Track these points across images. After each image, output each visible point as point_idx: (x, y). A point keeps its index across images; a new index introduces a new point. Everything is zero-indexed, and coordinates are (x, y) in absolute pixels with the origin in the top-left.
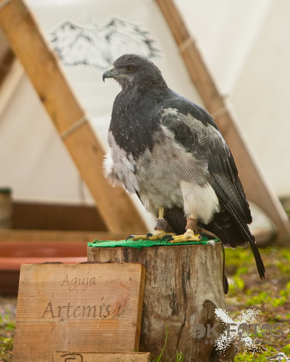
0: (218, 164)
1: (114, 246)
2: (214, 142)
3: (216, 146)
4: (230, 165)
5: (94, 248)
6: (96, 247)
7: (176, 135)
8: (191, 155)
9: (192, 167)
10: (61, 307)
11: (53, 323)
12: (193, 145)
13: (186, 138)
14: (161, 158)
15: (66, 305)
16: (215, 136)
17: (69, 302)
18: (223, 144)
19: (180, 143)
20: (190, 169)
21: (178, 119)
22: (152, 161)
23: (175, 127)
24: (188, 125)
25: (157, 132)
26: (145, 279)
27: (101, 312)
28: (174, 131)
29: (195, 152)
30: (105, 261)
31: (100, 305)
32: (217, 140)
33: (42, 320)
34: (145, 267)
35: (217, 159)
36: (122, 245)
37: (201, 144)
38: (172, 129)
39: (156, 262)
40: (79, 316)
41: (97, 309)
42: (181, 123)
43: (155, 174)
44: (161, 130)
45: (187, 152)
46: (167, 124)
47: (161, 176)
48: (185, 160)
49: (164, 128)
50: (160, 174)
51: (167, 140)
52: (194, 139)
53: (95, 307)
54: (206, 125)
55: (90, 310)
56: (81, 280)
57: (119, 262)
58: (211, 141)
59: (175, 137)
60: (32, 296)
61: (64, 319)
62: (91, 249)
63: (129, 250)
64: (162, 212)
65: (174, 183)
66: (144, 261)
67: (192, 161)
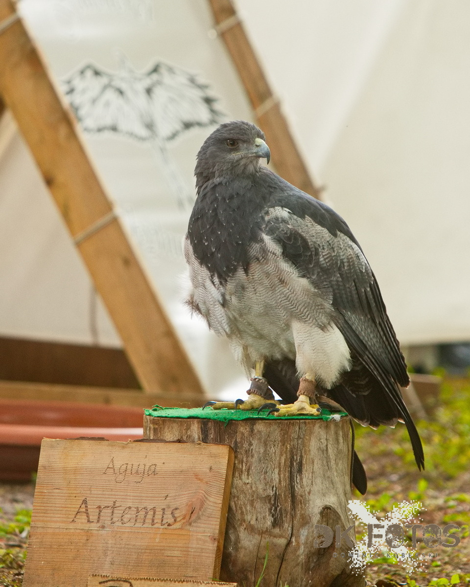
0: (351, 296)
1: (186, 417)
2: (345, 262)
3: (348, 268)
4: (371, 297)
5: (156, 418)
6: (158, 417)
7: (283, 250)
8: (307, 282)
9: (309, 301)
10: (102, 507)
11: (88, 531)
12: (311, 266)
13: (300, 256)
14: (261, 284)
15: (110, 505)
16: (349, 252)
17: (114, 500)
18: (362, 265)
19: (290, 262)
20: (305, 303)
21: (289, 225)
22: (247, 288)
23: (283, 238)
24: (304, 235)
25: (257, 245)
26: (233, 469)
27: (163, 517)
28: (282, 244)
29: (314, 277)
30: (171, 439)
31: (163, 507)
32: (352, 258)
33: (72, 526)
34: (234, 451)
35: (349, 288)
36: (199, 416)
37: (323, 264)
38: (279, 240)
39: (251, 444)
40: (128, 523)
41: (157, 513)
42: (293, 232)
43: (253, 308)
44: (262, 240)
45: (300, 276)
46: (271, 232)
47: (262, 311)
48: (298, 288)
49: (267, 238)
50: (261, 309)
51: (270, 256)
52: (314, 257)
53: (154, 509)
54: (335, 235)
55: (146, 513)
56: (135, 467)
57: (193, 442)
58: (342, 260)
59: (283, 253)
60: (57, 489)
61: (106, 525)
62: (150, 420)
63: (210, 424)
64: (260, 367)
65: (282, 322)
66: (233, 443)
67: (308, 290)
